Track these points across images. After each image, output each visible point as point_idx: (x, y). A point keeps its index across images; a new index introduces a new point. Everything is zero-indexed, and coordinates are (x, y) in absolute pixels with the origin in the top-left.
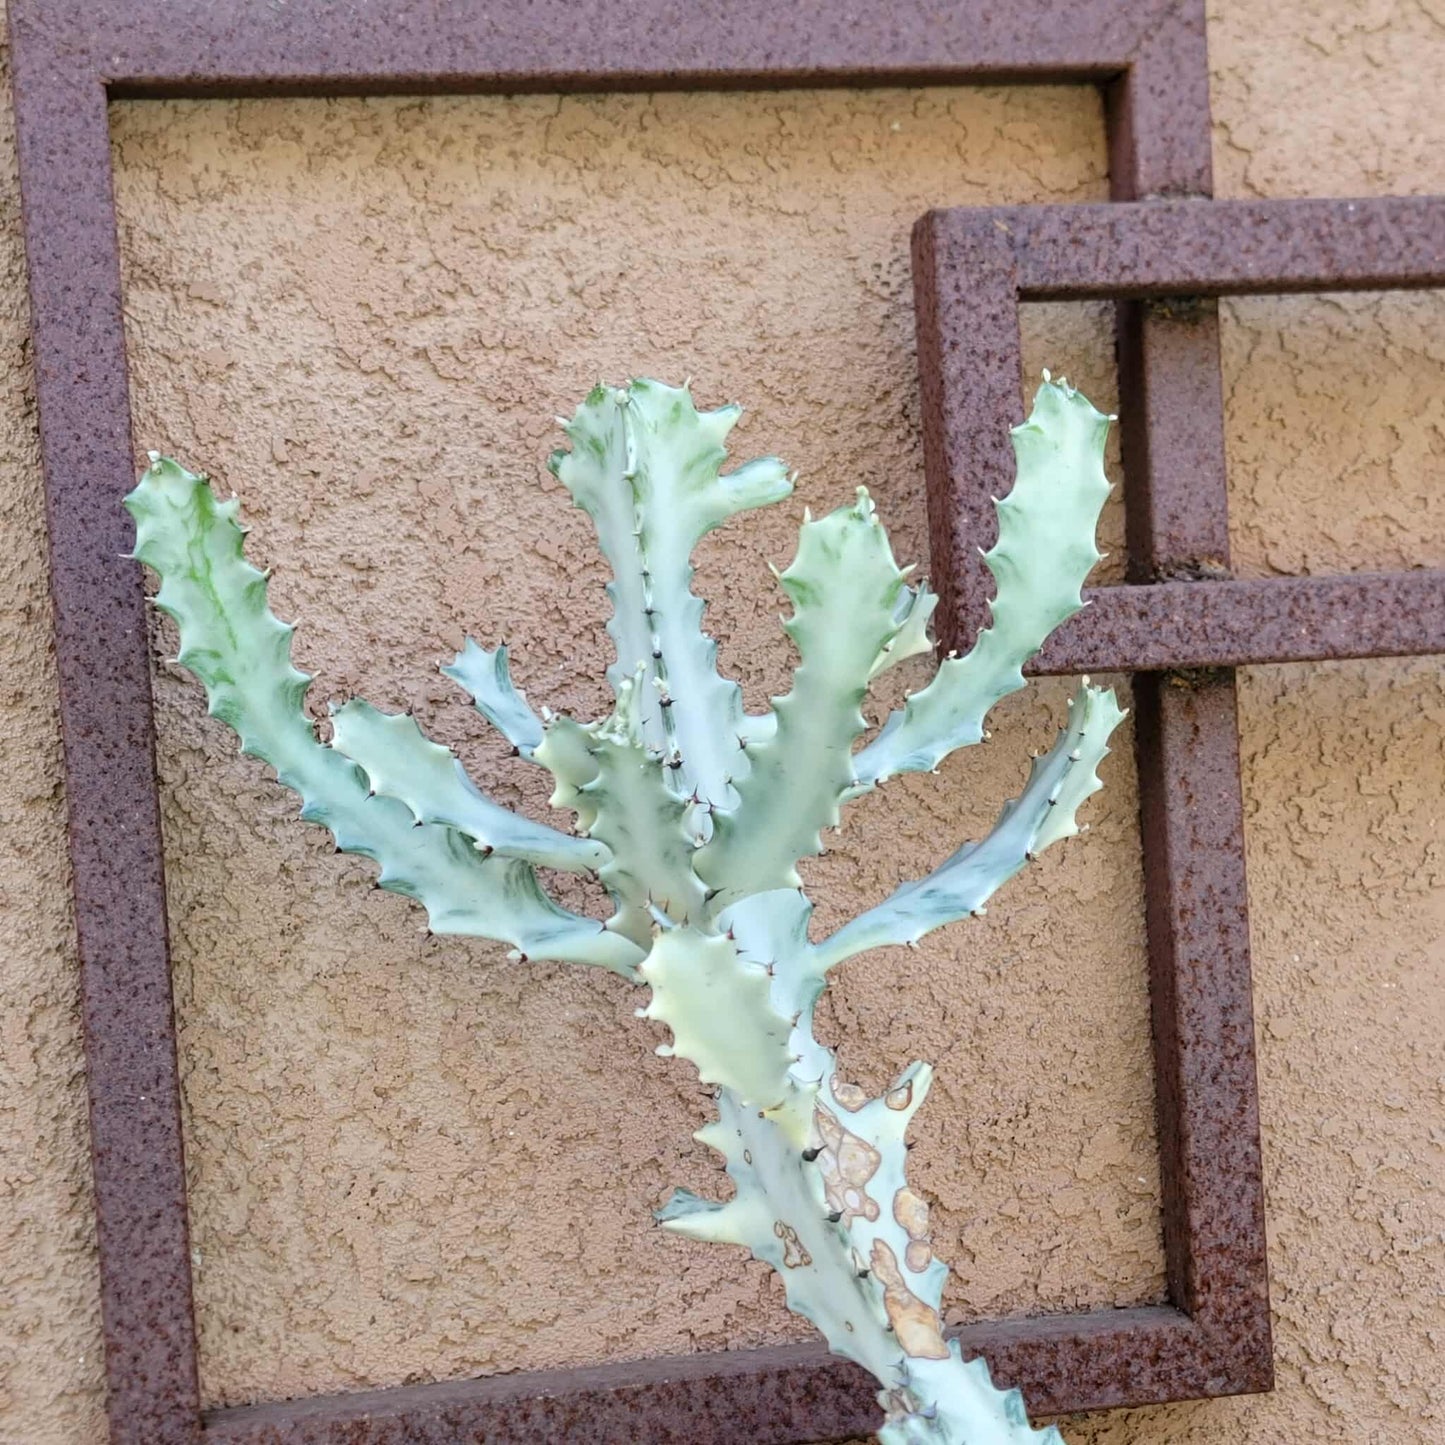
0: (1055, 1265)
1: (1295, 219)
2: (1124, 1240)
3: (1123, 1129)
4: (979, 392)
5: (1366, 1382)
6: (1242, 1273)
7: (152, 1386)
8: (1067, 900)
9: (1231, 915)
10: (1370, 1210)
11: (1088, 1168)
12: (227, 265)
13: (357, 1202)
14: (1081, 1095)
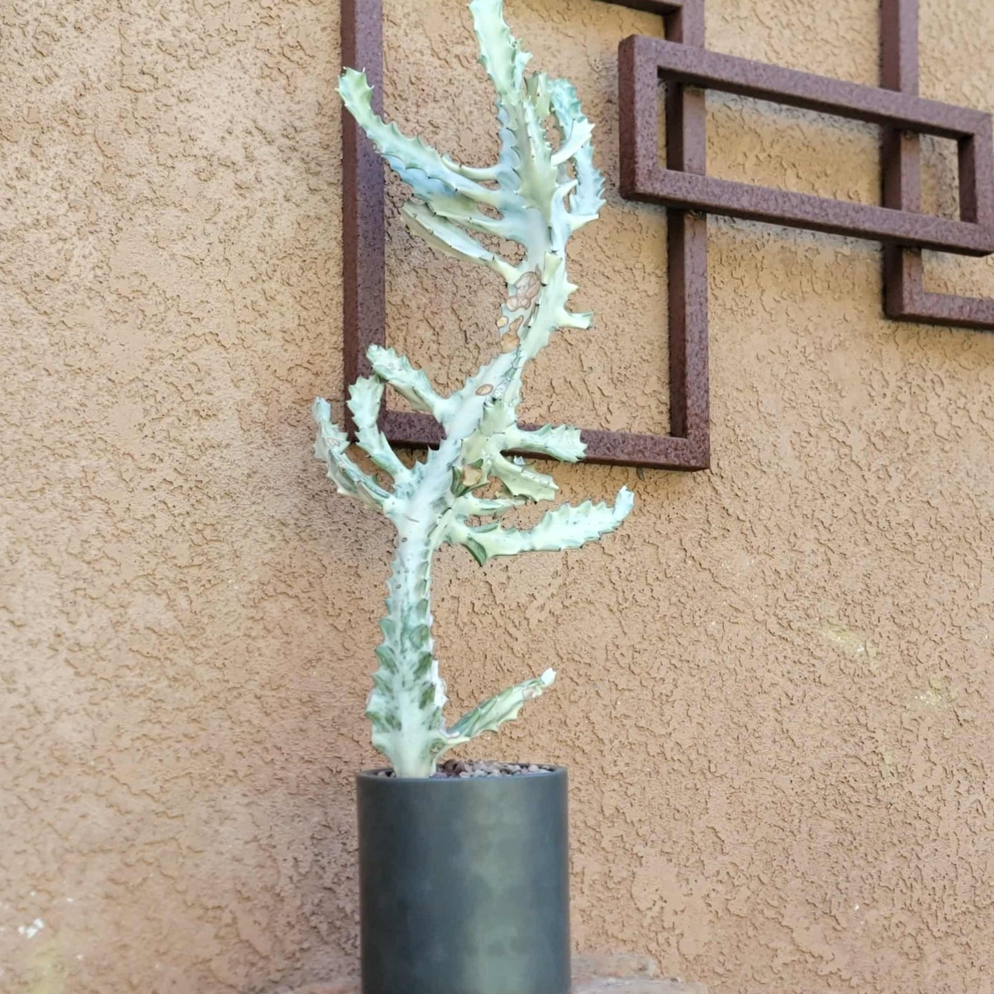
0: (637, 422)
1: (737, 62)
2: (658, 418)
3: (659, 378)
4: (645, 97)
5: (728, 485)
6: (702, 425)
8: (644, 294)
9: (703, 300)
11: (648, 390)
12: (399, 12)
13: (423, 351)
14: (646, 364)
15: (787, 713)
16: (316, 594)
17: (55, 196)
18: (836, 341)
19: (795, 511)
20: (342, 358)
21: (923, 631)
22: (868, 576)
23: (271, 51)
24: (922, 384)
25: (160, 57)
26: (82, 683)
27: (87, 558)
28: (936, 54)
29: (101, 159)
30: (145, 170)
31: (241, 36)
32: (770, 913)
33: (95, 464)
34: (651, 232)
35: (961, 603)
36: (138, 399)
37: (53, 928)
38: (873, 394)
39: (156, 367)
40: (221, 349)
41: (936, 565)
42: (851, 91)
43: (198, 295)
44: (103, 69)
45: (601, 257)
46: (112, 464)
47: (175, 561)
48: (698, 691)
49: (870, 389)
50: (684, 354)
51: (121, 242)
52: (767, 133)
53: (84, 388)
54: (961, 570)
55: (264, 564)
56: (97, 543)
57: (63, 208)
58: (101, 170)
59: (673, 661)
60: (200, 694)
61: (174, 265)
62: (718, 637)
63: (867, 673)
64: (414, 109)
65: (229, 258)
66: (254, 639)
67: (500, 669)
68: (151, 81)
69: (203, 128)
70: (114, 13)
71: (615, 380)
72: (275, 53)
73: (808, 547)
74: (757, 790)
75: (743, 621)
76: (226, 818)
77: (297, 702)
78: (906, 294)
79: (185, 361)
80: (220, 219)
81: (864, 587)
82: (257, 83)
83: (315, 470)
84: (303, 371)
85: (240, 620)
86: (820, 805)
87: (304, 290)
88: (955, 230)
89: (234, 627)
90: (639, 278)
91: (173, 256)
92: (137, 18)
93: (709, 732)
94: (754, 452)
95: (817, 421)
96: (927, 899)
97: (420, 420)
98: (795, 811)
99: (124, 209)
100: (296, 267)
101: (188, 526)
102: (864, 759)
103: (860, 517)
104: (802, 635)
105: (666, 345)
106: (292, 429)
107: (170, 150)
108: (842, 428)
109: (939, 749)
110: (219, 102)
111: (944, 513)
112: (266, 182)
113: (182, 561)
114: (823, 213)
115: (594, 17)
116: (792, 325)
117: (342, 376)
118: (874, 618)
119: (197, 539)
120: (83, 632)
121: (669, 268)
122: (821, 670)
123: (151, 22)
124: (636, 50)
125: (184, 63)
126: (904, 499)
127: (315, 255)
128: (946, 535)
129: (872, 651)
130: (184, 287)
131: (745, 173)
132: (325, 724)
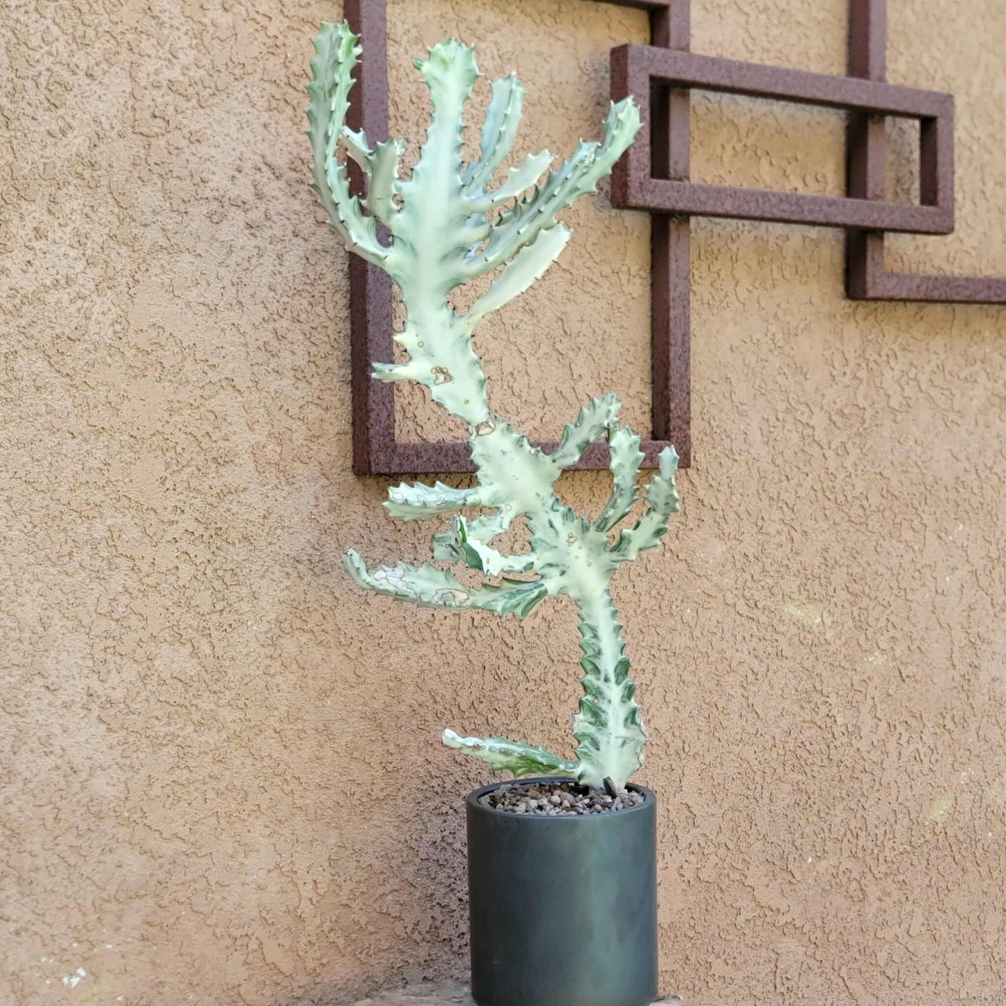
1: (723, 64)
2: (641, 418)
3: (642, 379)
5: (703, 477)
6: (684, 426)
8: (629, 296)
9: (686, 303)
11: (632, 392)
12: (400, 29)
14: (631, 366)
15: (751, 688)
16: (329, 626)
17: (73, 253)
18: (802, 326)
19: (763, 495)
20: (350, 390)
21: (873, 597)
22: (826, 550)
23: (278, 82)
24: (879, 360)
25: (170, 98)
26: (113, 738)
27: (116, 616)
28: (900, 28)
29: (116, 210)
30: (159, 218)
31: (249, 69)
32: (735, 876)
33: (120, 522)
34: (636, 233)
35: (907, 567)
36: (159, 453)
37: (95, 976)
38: (835, 373)
39: (176, 418)
40: (236, 394)
41: (885, 532)
42: (827, 84)
43: (213, 341)
44: (116, 116)
45: (590, 263)
46: (136, 520)
47: (198, 610)
48: (675, 677)
49: (831, 369)
50: (668, 357)
51: (138, 295)
52: (743, 122)
53: (108, 447)
54: (908, 535)
55: (280, 603)
56: (124, 600)
57: (80, 266)
58: (117, 223)
59: (652, 652)
60: (224, 735)
61: (190, 314)
62: (693, 624)
63: (823, 642)
64: (415, 129)
65: (243, 300)
66: (272, 676)
67: (498, 678)
68: (163, 124)
69: (215, 169)
70: (125, 56)
71: (602, 385)
72: (282, 84)
73: (772, 528)
74: (725, 763)
75: (714, 605)
76: (248, 850)
77: (313, 732)
78: (869, 278)
79: (202, 409)
80: (231, 261)
81: (823, 561)
82: (265, 117)
83: (326, 504)
84: (314, 407)
85: (260, 660)
86: (780, 770)
87: (314, 326)
88: (917, 215)
89: (253, 667)
90: (624, 282)
91: (188, 304)
92: (147, 59)
93: (684, 715)
94: (727, 442)
95: (785, 405)
96: (870, 845)
97: (426, 450)
98: (758, 779)
99: (141, 261)
100: (305, 303)
101: (209, 574)
102: (819, 723)
103: (820, 494)
104: (766, 613)
105: (649, 345)
106: (305, 466)
107: (182, 194)
108: (806, 410)
109: (884, 705)
110: (228, 139)
111: (894, 482)
112: (275, 218)
113: (205, 609)
114: (799, 210)
115: (584, 17)
116: (762, 313)
117: (350, 408)
118: (831, 589)
119: (218, 585)
120: (114, 688)
121: (652, 268)
122: (783, 644)
123: (161, 62)
124: (629, 61)
125: (194, 102)
126: (859, 473)
127: (323, 289)
128: (896, 503)
129: (828, 621)
130: (200, 335)
131: (722, 165)
132: (339, 750)
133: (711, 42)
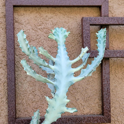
0: (92, 111)
1: (115, 19)
2: (98, 109)
3: (99, 99)
4: (86, 33)
6: (108, 112)
7: (12, 115)
9: (108, 80)
10: (121, 107)
11: (95, 102)
12: (23, 21)
71: (85, 101)
97: (25, 121)
124: (83, 21)
133: (121, 13)
